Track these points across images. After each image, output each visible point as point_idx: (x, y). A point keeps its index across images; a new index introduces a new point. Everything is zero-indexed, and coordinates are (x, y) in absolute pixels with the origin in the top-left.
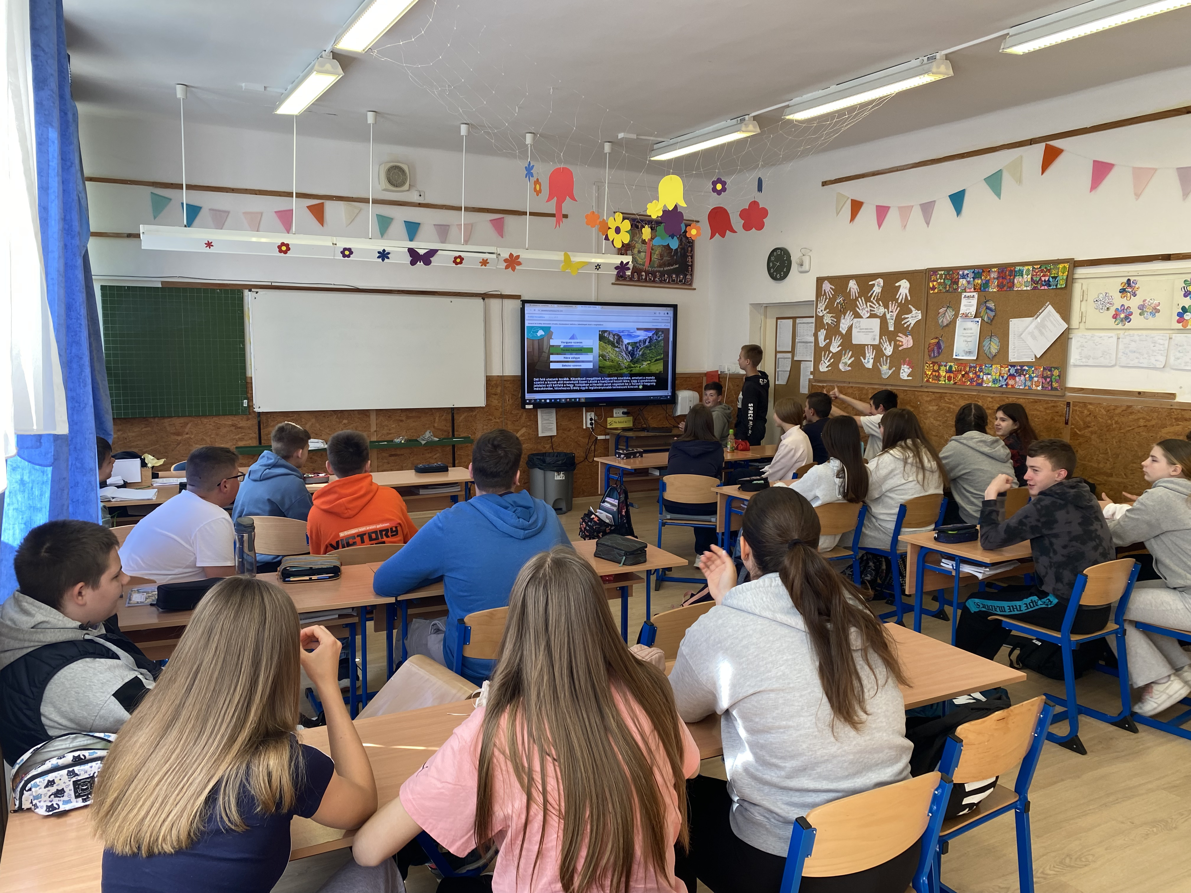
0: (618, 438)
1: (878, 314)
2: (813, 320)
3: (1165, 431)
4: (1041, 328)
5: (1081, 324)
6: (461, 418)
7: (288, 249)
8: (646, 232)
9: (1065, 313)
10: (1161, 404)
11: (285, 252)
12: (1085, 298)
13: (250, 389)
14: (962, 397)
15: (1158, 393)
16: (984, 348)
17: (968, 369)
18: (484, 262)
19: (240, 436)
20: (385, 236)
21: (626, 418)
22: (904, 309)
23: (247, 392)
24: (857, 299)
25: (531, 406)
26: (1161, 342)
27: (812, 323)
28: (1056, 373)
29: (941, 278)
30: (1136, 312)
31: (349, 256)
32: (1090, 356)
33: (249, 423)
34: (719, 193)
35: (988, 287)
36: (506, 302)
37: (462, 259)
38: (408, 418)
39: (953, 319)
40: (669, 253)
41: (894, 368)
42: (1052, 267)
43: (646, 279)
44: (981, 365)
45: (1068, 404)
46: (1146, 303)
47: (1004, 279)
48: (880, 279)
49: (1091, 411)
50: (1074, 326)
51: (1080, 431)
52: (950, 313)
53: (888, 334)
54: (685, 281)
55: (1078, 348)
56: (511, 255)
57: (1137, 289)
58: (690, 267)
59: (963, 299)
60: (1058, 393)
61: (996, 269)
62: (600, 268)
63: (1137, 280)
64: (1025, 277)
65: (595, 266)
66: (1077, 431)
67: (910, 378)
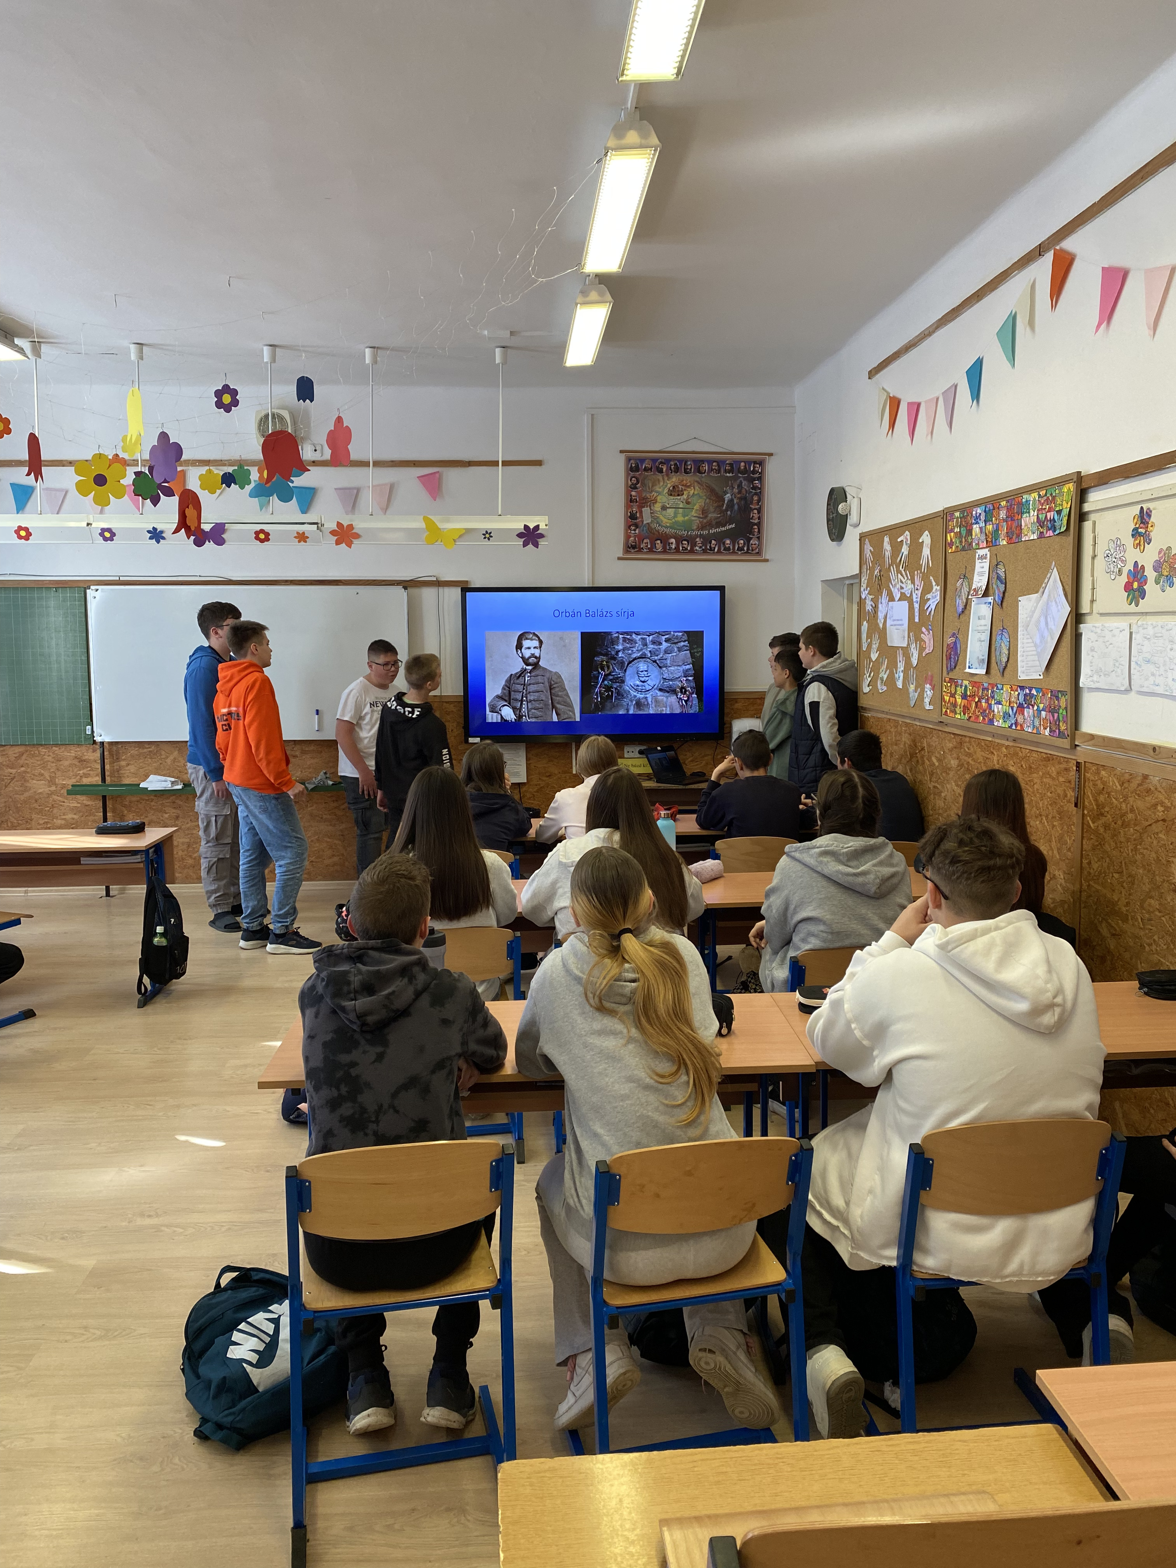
1: (907, 593)
4: (1046, 613)
5: (1093, 605)
7: (30, 533)
11: (26, 538)
12: (1096, 551)
16: (994, 653)
17: (981, 693)
18: (302, 537)
22: (927, 584)
24: (890, 568)
28: (1063, 702)
29: (957, 524)
30: (1151, 576)
32: (1101, 670)
34: (228, 409)
35: (998, 537)
36: (446, 591)
37: (267, 535)
39: (967, 599)
40: (718, 507)
41: (919, 690)
42: (1057, 491)
43: (677, 548)
44: (993, 685)
45: (1078, 765)
46: (1162, 557)
47: (1012, 520)
48: (907, 532)
49: (1104, 783)
50: (1085, 608)
51: (1093, 823)
52: (965, 589)
53: (914, 628)
54: (748, 549)
55: (1088, 654)
56: (339, 525)
57: (1151, 528)
58: (756, 527)
59: (977, 561)
60: (1065, 743)
61: (1005, 502)
62: (492, 537)
63: (1151, 509)
64: (1031, 515)
65: (484, 534)
66: (1090, 822)
67: (931, 707)
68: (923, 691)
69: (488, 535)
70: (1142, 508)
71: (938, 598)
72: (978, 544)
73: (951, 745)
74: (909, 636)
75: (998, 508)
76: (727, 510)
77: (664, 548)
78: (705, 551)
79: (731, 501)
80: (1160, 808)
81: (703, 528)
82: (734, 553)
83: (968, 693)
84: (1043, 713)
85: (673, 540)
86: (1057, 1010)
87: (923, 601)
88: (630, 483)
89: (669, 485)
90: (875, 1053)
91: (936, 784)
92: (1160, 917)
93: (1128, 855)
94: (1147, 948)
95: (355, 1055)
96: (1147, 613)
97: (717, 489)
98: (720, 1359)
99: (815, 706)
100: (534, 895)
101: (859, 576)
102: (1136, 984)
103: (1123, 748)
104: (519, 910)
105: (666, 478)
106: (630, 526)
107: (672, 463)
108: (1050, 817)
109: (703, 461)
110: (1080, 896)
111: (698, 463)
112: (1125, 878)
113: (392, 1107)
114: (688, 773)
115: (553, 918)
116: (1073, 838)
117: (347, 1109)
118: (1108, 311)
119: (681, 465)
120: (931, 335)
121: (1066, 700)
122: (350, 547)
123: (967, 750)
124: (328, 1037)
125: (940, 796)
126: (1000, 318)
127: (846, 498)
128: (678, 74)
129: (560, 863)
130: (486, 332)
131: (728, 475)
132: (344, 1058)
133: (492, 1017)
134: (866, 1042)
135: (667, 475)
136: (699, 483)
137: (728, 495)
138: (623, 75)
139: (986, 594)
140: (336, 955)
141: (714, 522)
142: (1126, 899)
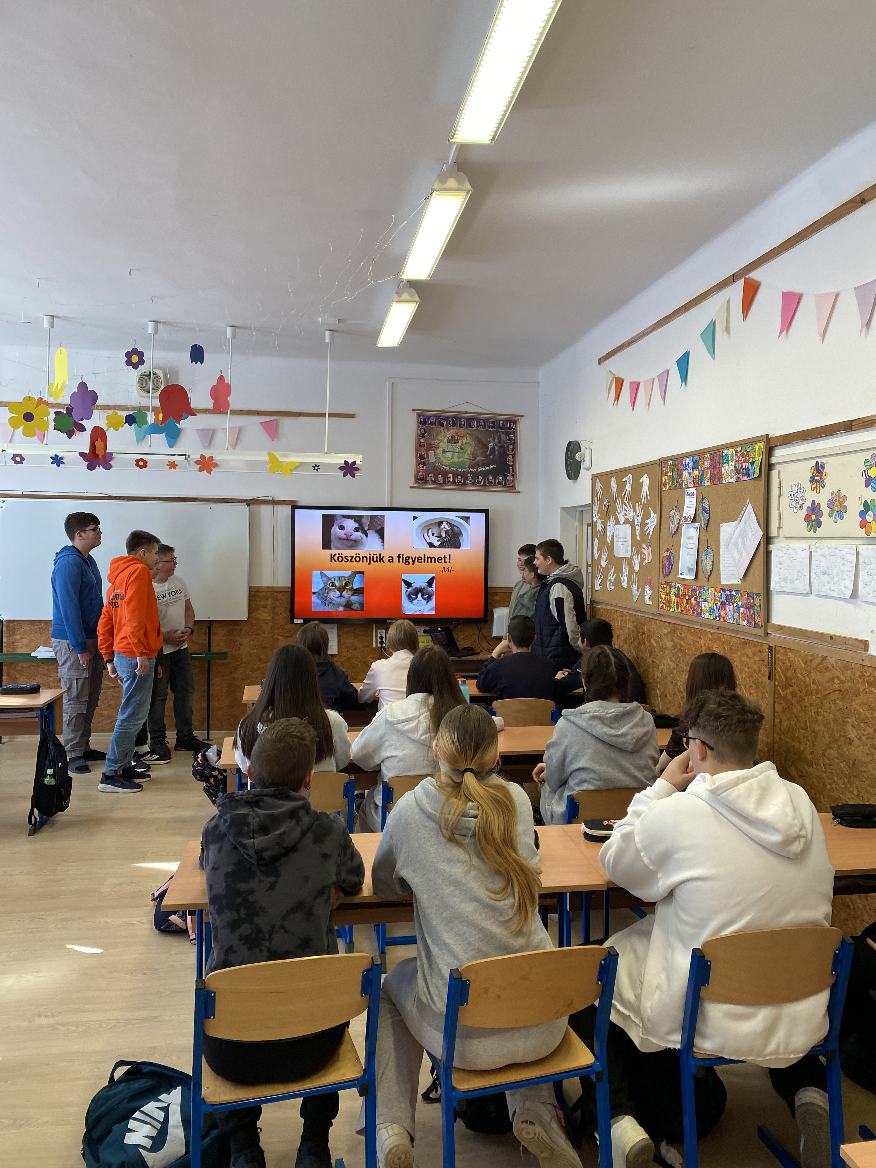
1: (630, 519)
3: (858, 700)
4: (742, 537)
6: (220, 632)
10: (852, 657)
12: (782, 492)
14: (689, 631)
15: (848, 639)
16: (701, 564)
17: (690, 593)
18: (173, 465)
22: (646, 512)
24: (616, 500)
26: (850, 558)
28: (757, 601)
29: (670, 470)
30: (825, 511)
32: (787, 578)
35: (704, 480)
36: (276, 507)
37: (145, 462)
39: (679, 524)
40: (484, 452)
41: (640, 589)
42: (750, 448)
43: (454, 481)
44: (700, 588)
45: (770, 648)
46: (834, 498)
47: (715, 468)
48: (630, 475)
49: (791, 662)
50: (773, 533)
51: (783, 691)
52: (677, 517)
53: (636, 545)
54: (505, 483)
55: (777, 566)
56: (202, 456)
57: (825, 477)
58: (511, 468)
59: (687, 497)
60: (760, 632)
61: (708, 455)
62: (319, 469)
63: (825, 462)
64: (730, 464)
65: (314, 467)
66: (780, 691)
67: (651, 603)
68: (643, 590)
69: (317, 467)
70: (817, 462)
71: (655, 522)
72: (687, 484)
73: (666, 631)
74: (632, 550)
75: (703, 459)
76: (490, 455)
77: (444, 480)
78: (474, 484)
79: (493, 448)
80: (836, 681)
81: (472, 467)
82: (495, 485)
83: (681, 593)
84: (742, 609)
85: (451, 475)
86: (803, 840)
87: (643, 525)
88: (419, 433)
89: (448, 436)
90: (659, 875)
91: (655, 660)
92: (839, 763)
93: (812, 716)
94: (829, 787)
95: (253, 884)
96: (822, 538)
97: (483, 439)
98: (538, 1129)
99: (560, 602)
100: (364, 747)
101: (591, 505)
102: (830, 815)
103: (806, 636)
104: (351, 758)
105: (446, 430)
106: (419, 465)
107: (451, 420)
108: (748, 686)
109: (473, 419)
110: (773, 746)
111: (469, 420)
112: (809, 733)
113: (282, 927)
114: (461, 648)
115: (380, 764)
116: (767, 703)
117: (245, 929)
118: (787, 322)
119: (457, 421)
120: (648, 334)
121: (760, 600)
122: (210, 474)
123: (679, 634)
124: (230, 869)
125: (658, 668)
126: (704, 324)
127: (580, 449)
128: (492, 140)
129: (387, 721)
130: (320, 319)
131: (491, 429)
132: (243, 886)
133: (356, 850)
134: (652, 867)
135: (447, 428)
136: (470, 435)
137: (491, 444)
138: (453, 138)
139: (694, 521)
140: (237, 801)
141: (481, 463)
142: (810, 749)
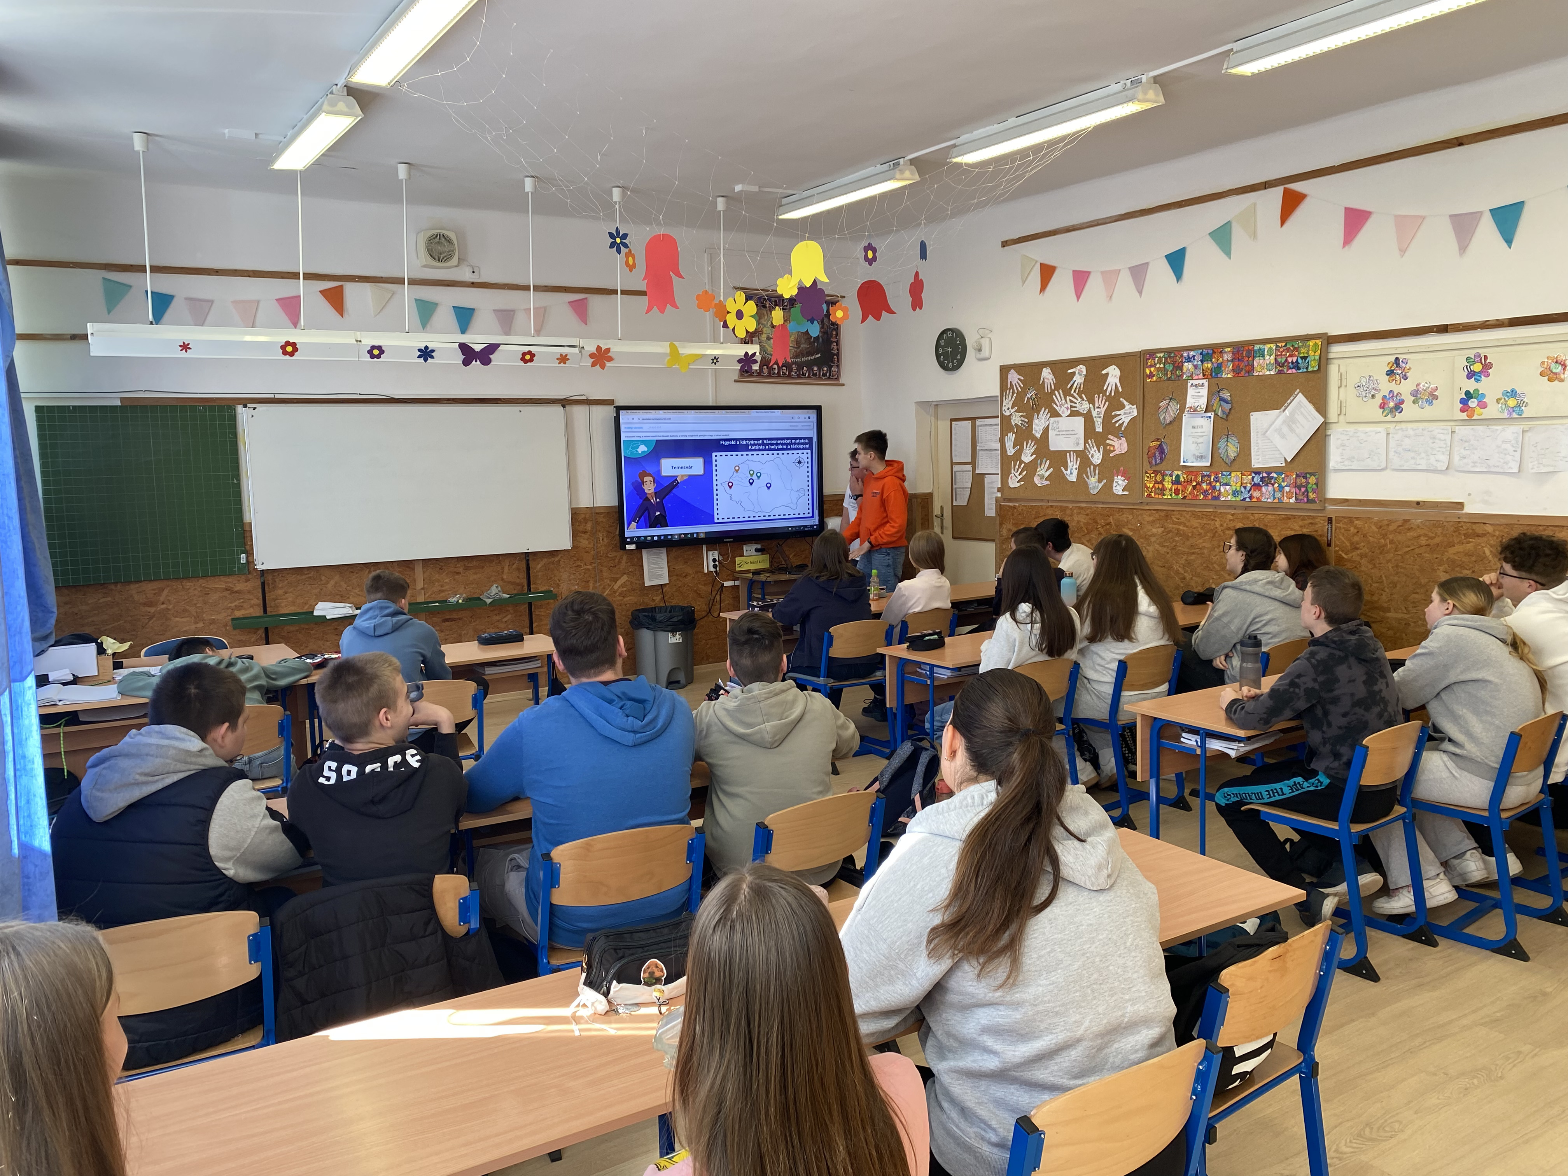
0: (751, 584)
1: (1081, 411)
2: (998, 421)
3: (1452, 550)
4: (1290, 422)
5: (1342, 417)
6: (539, 566)
7: (295, 349)
8: (778, 316)
9: (1320, 403)
10: (1446, 517)
11: (291, 354)
12: (1344, 383)
13: (249, 538)
14: (1194, 514)
15: (1441, 503)
16: (1220, 451)
17: (1200, 479)
18: (563, 359)
19: (236, 603)
20: (428, 326)
21: (760, 557)
22: (1114, 404)
23: (245, 544)
24: (1053, 392)
25: (633, 547)
26: (1442, 437)
27: (997, 425)
28: (1312, 480)
29: (1160, 362)
30: (1408, 399)
31: (378, 357)
32: (1354, 458)
33: (249, 586)
34: (870, 262)
35: (1221, 372)
36: (595, 409)
37: (532, 355)
38: (467, 568)
39: (1177, 414)
40: (807, 339)
41: (1105, 481)
42: (1301, 344)
43: (779, 373)
44: (1218, 473)
45: (1330, 519)
46: (1420, 388)
47: (1241, 361)
48: (1081, 366)
49: (1359, 528)
50: (1334, 419)
52: (1175, 407)
53: (1094, 436)
54: (830, 375)
55: (1338, 448)
56: (599, 348)
57: (1408, 370)
58: (836, 357)
59: (1192, 388)
60: (1314, 506)
61: (1229, 349)
62: (718, 362)
63: (1407, 358)
64: (1267, 358)
65: (712, 359)
67: (1127, 493)
68: (1111, 481)
69: (715, 360)
70: (1397, 359)
71: (1135, 413)
72: (1191, 376)
74: (1086, 442)
75: (1221, 352)
77: (769, 372)
82: (820, 377)
84: (1287, 489)
96: (1404, 422)
103: (1379, 505)
112: (1385, 585)
121: (1317, 478)
122: (602, 369)
123: (1175, 520)
126: (1212, 225)
139: (1205, 411)
141: (801, 352)
